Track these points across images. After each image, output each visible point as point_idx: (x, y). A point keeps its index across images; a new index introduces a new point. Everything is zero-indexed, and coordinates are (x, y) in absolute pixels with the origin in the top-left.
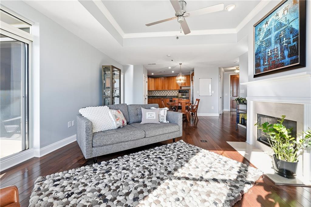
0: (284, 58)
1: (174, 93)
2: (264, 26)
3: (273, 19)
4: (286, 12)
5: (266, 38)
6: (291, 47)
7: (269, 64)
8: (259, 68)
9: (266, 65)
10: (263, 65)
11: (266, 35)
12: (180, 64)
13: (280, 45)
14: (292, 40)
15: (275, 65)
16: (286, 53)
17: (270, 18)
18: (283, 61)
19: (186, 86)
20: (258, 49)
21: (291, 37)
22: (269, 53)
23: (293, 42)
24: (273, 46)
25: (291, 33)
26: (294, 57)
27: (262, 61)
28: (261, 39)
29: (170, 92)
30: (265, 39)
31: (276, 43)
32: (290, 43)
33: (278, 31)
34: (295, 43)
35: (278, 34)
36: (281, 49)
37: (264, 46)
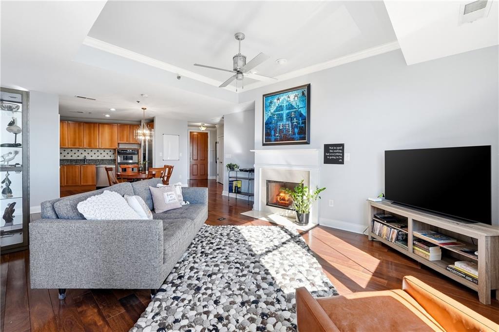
0: (294, 134)
1: (103, 155)
2: (275, 101)
3: (284, 99)
4: (296, 98)
5: (278, 113)
6: (300, 127)
7: (280, 137)
8: (270, 137)
9: (277, 136)
10: (275, 135)
11: (277, 110)
12: (143, 109)
13: (291, 122)
14: (301, 122)
15: (286, 138)
16: (296, 130)
17: (282, 96)
18: (293, 136)
19: (131, 142)
20: (268, 119)
21: (300, 120)
22: (281, 126)
23: (302, 124)
24: (284, 121)
25: (300, 116)
26: (302, 136)
27: (273, 133)
28: (272, 111)
29: (93, 152)
30: (276, 113)
31: (287, 119)
32: (299, 124)
33: (290, 111)
34: (303, 125)
35: (289, 113)
36: (292, 126)
37: (275, 118)
